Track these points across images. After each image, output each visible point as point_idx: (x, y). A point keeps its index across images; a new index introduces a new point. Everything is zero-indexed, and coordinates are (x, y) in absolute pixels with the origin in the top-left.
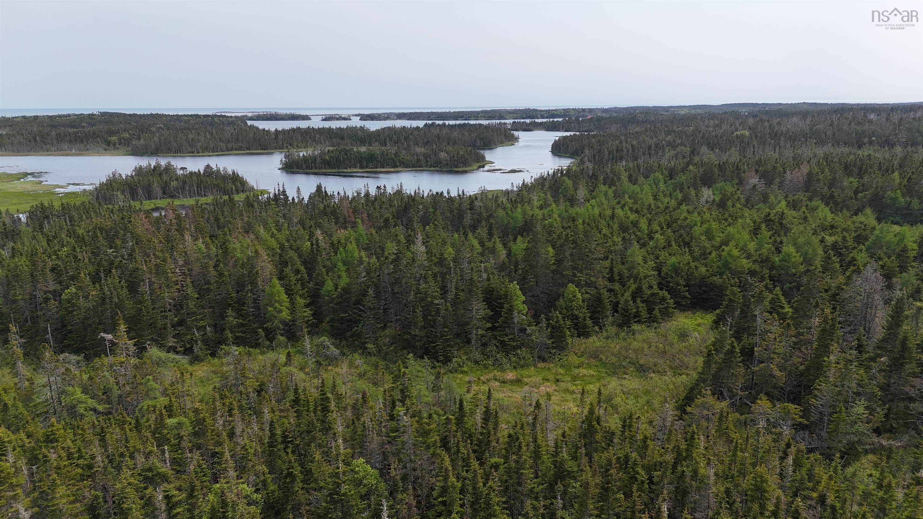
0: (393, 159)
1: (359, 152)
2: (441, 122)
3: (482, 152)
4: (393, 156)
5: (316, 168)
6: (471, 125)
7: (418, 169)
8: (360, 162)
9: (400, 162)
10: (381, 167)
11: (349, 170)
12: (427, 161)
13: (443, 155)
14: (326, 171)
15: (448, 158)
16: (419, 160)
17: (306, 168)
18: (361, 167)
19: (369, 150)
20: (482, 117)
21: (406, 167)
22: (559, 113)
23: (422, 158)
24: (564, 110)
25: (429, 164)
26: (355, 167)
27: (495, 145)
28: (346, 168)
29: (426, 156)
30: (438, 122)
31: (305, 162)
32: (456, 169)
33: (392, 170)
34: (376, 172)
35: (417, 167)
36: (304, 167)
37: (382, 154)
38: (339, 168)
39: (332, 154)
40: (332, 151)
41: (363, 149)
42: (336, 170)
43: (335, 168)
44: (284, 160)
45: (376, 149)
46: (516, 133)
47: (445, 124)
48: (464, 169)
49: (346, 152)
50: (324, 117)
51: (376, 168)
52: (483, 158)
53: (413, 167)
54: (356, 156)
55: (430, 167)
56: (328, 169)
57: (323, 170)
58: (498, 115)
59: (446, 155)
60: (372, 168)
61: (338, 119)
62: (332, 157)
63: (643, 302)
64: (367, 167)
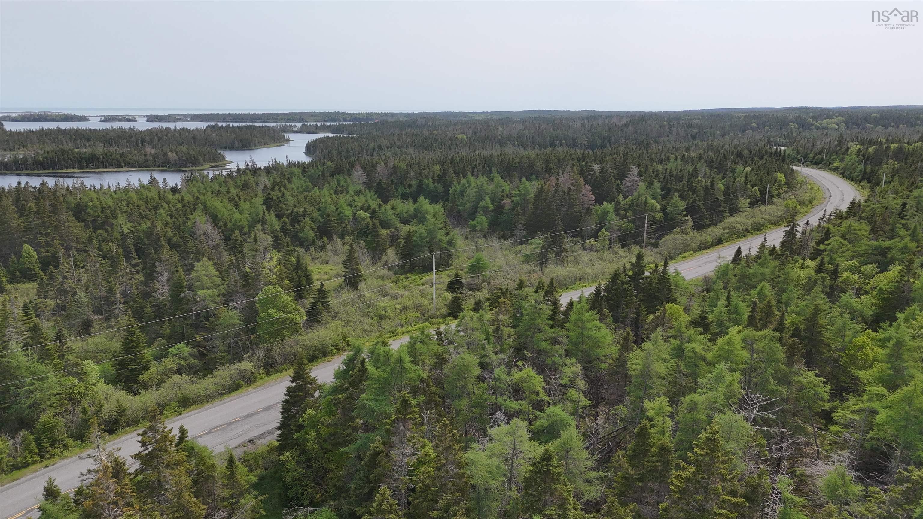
0: (117, 159)
1: (80, 153)
4: (118, 156)
5: (27, 169)
8: (80, 162)
9: (125, 161)
10: (103, 168)
11: (65, 171)
12: (155, 161)
13: (172, 156)
15: (177, 158)
16: (146, 161)
17: (17, 169)
18: (79, 168)
19: (90, 151)
21: (132, 167)
25: (157, 164)
26: (73, 168)
28: (63, 169)
29: (155, 156)
31: (14, 163)
32: (184, 169)
33: (116, 170)
35: (144, 167)
36: (14, 168)
37: (106, 155)
38: (53, 169)
39: (47, 155)
40: (48, 152)
42: (50, 171)
43: (48, 169)
45: (100, 149)
48: (193, 168)
49: (63, 152)
50: (103, 118)
51: (98, 168)
52: (224, 158)
53: (139, 167)
54: (74, 157)
55: (159, 167)
56: (41, 170)
57: (36, 171)
59: (175, 155)
60: (92, 168)
61: (120, 120)
62: (45, 158)
64: (87, 168)
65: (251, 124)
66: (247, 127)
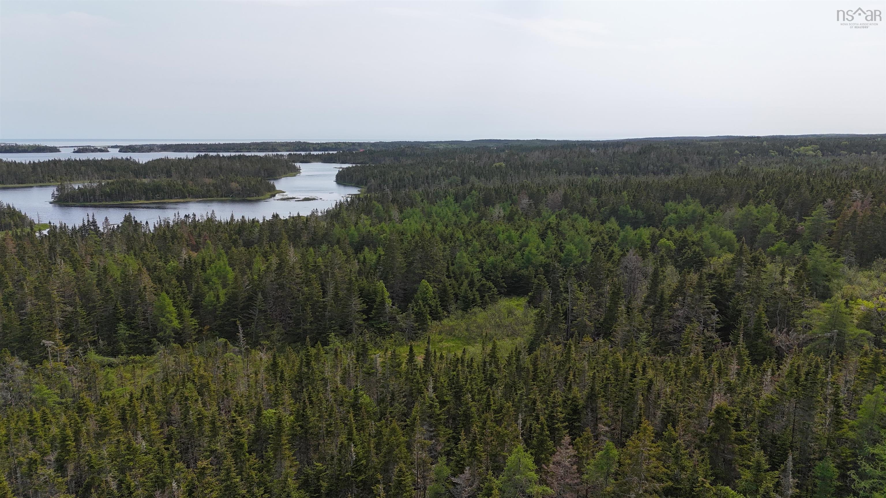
0: (180, 190)
2: (214, 154)
3: (272, 182)
4: (181, 187)
5: (95, 201)
6: (247, 157)
7: (209, 199)
8: (146, 193)
9: (188, 193)
10: (168, 198)
11: (133, 202)
12: (217, 191)
13: (234, 185)
14: (107, 203)
16: (209, 191)
17: (84, 201)
18: (147, 199)
19: (153, 181)
20: (255, 149)
21: (197, 197)
22: (330, 146)
23: (212, 188)
24: (335, 143)
25: (220, 193)
27: (279, 175)
28: (131, 200)
29: (216, 186)
30: (211, 154)
31: (83, 195)
32: (249, 198)
33: (182, 200)
34: (165, 203)
35: (207, 197)
36: (82, 200)
37: (169, 185)
38: (122, 200)
39: (113, 186)
40: (113, 183)
41: (146, 181)
42: (119, 203)
43: (118, 201)
44: (56, 193)
45: (163, 181)
46: (297, 165)
47: (219, 156)
48: (257, 198)
49: (129, 184)
50: (76, 149)
51: (163, 199)
52: (274, 187)
53: (203, 197)
54: (140, 188)
55: (222, 197)
56: (109, 201)
57: (104, 203)
58: (270, 147)
59: (238, 185)
60: (159, 199)
61: (93, 151)
62: (113, 189)
63: (477, 290)
64: (153, 198)
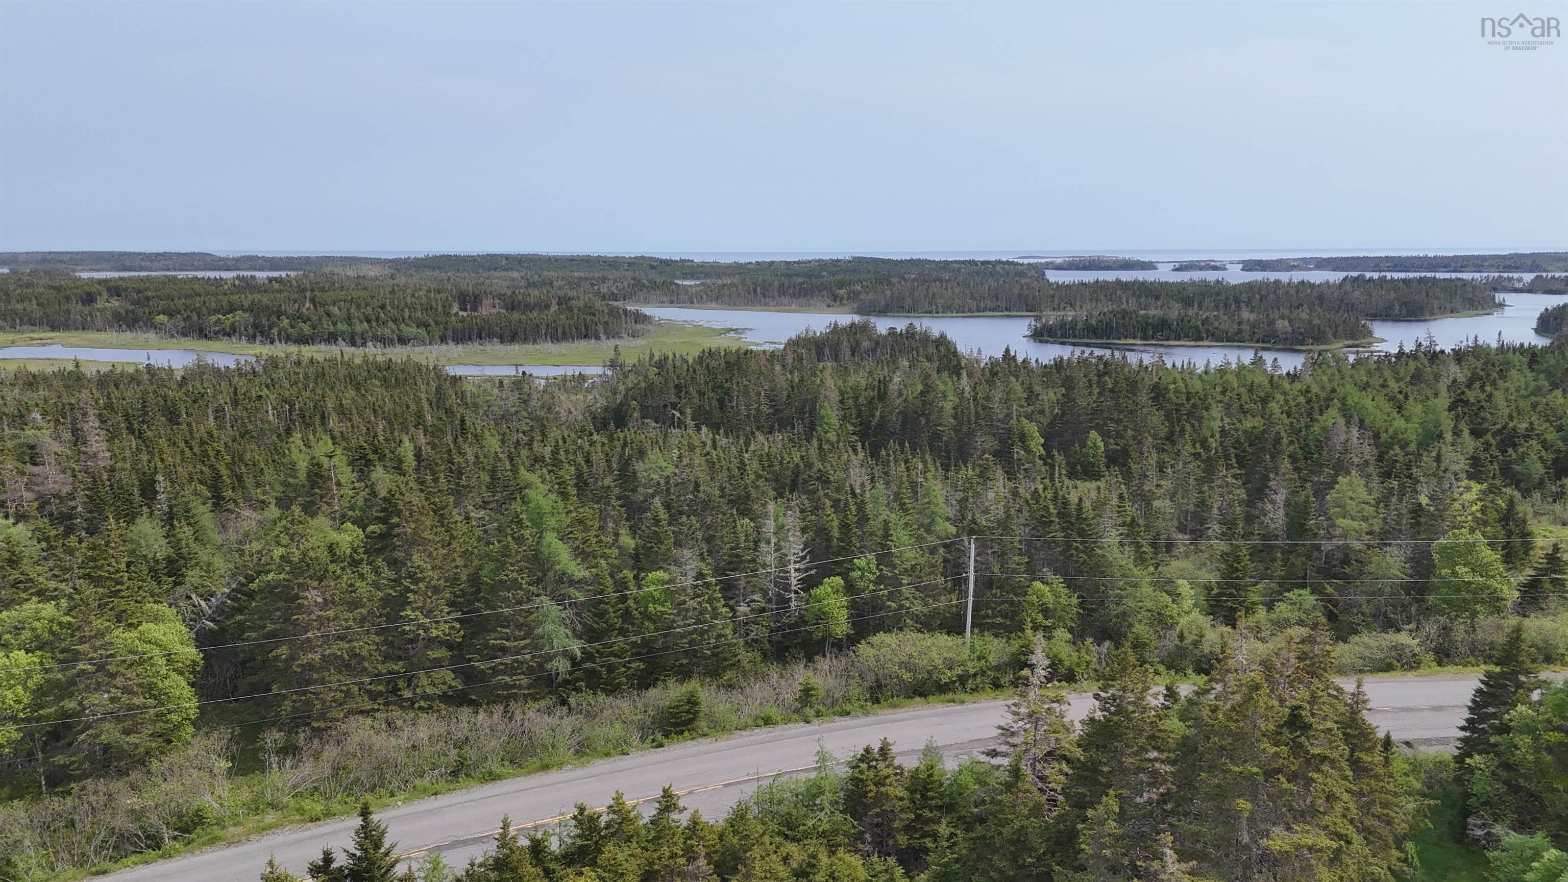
0: (1197, 327)
1: (1147, 316)
4: (1199, 323)
7: (1236, 344)
8: (1144, 330)
9: (1207, 331)
10: (1175, 339)
11: (1123, 342)
12: (1254, 333)
13: (1282, 325)
15: (1289, 330)
16: (1240, 331)
18: (1144, 338)
19: (1162, 313)
21: (1217, 341)
25: (1257, 337)
26: (1134, 338)
29: (1253, 326)
31: (1062, 327)
33: (1193, 343)
35: (1234, 341)
36: (1060, 334)
37: (1182, 320)
38: (1108, 337)
39: (1103, 318)
43: (1102, 338)
44: (1034, 324)
45: (1175, 311)
47: (1385, 277)
50: (1177, 265)
51: (1168, 340)
52: (1370, 334)
53: (1228, 341)
54: (1138, 322)
55: (1258, 342)
59: (1288, 325)
60: (1159, 340)
61: (1201, 269)
62: (1101, 321)
65: (1429, 275)
66: (1421, 280)
